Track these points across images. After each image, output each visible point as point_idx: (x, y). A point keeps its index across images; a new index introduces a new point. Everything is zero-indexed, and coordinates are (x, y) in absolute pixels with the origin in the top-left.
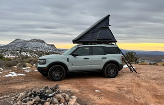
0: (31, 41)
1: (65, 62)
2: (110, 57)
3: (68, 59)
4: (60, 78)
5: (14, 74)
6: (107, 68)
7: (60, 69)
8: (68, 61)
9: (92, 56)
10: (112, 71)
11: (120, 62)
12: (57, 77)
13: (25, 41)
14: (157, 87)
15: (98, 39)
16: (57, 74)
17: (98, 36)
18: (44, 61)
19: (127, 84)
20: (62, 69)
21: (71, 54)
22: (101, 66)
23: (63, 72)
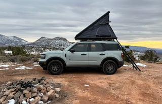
0: (55, 39)
1: (63, 57)
2: (109, 54)
3: (66, 54)
4: (58, 72)
5: (23, 67)
6: (106, 65)
7: (58, 64)
8: (66, 56)
9: (90, 52)
10: (110, 68)
11: (119, 59)
12: (55, 71)
13: (49, 39)
14: (152, 85)
15: (97, 36)
16: (55, 68)
17: (97, 32)
18: (44, 56)
19: (122, 81)
20: (60, 64)
21: (69, 51)
22: (98, 63)
23: (61, 67)
